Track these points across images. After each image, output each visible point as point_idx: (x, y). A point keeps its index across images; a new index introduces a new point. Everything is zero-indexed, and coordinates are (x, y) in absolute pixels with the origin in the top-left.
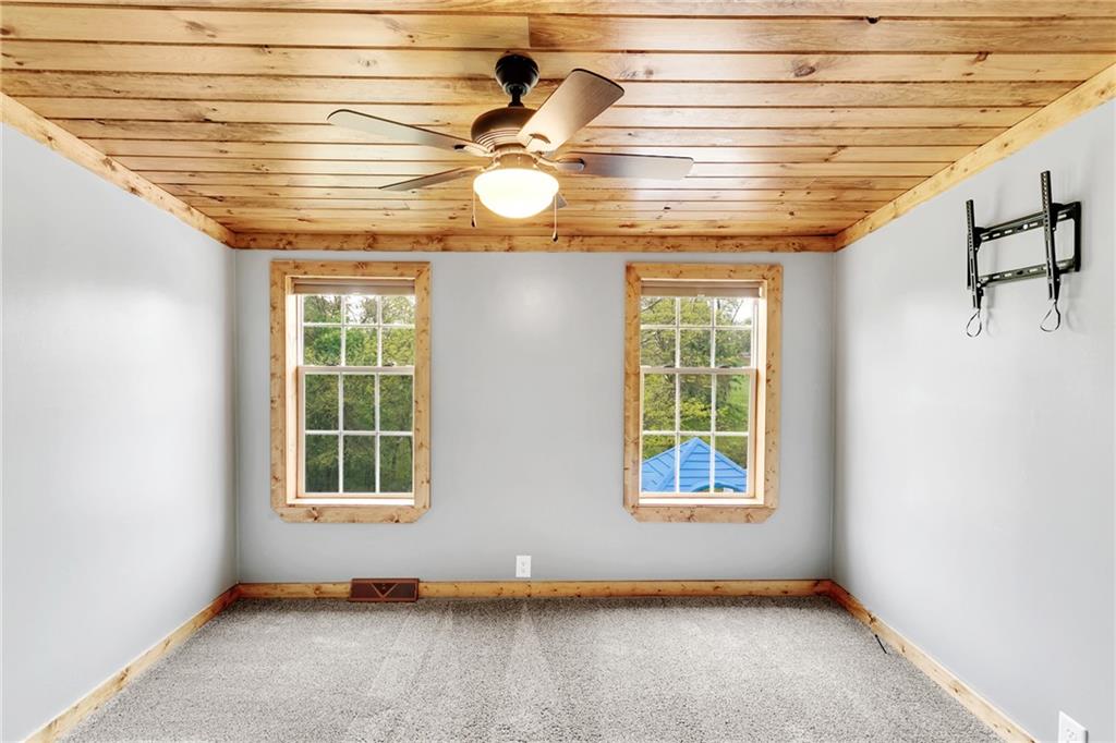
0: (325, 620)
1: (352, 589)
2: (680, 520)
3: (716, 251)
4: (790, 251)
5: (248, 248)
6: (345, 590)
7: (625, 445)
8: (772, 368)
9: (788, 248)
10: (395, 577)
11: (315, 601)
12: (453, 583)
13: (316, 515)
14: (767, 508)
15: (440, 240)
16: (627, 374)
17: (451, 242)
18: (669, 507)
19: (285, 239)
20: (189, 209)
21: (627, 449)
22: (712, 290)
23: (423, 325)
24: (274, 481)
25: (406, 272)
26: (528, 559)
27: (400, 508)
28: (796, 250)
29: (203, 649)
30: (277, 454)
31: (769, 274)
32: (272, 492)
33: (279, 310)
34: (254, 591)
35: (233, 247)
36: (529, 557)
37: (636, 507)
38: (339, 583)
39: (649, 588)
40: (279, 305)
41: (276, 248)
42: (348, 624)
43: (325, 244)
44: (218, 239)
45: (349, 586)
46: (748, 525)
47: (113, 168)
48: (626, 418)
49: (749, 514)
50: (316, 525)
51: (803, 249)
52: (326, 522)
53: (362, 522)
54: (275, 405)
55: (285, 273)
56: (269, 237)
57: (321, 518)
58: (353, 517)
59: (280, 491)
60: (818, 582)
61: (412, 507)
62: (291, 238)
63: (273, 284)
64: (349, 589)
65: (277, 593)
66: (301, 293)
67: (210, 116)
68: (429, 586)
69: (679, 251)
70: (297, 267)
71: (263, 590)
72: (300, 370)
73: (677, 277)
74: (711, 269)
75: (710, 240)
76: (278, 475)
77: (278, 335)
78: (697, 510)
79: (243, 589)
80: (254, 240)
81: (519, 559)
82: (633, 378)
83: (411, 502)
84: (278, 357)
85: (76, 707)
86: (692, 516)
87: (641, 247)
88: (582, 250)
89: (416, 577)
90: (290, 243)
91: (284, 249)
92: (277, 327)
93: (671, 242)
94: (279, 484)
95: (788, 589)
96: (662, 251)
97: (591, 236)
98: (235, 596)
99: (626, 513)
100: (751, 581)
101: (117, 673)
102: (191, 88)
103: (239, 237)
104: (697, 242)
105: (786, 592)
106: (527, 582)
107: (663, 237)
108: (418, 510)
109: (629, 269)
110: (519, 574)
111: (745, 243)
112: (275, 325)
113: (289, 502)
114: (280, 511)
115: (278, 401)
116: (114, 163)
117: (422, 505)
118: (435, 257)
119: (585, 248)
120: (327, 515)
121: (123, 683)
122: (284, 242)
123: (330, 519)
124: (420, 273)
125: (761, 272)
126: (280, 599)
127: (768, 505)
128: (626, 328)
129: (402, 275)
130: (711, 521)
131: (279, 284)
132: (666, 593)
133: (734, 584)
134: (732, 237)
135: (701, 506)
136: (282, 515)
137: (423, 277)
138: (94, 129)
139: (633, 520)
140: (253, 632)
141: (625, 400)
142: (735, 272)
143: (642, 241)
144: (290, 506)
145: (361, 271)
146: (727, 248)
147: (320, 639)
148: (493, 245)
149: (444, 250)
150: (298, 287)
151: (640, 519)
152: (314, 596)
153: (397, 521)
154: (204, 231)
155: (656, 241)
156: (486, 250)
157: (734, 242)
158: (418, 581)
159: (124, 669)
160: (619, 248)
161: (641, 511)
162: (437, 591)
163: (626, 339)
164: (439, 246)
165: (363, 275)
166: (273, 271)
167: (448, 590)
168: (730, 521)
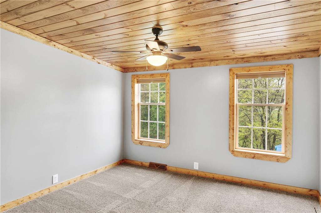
0: (141, 170)
1: (150, 165)
2: (250, 158)
3: (264, 61)
4: (296, 59)
5: (127, 72)
6: (148, 164)
7: (229, 130)
8: (288, 104)
9: (295, 58)
10: (160, 163)
11: (141, 166)
12: (175, 167)
13: (141, 143)
14: (286, 158)
15: (172, 66)
16: (230, 106)
17: (175, 66)
18: (245, 153)
19: (135, 69)
20: (112, 65)
21: (230, 131)
22: (265, 75)
23: (168, 91)
24: (132, 133)
25: (163, 76)
26: (197, 164)
27: (162, 144)
28: (300, 58)
29: (112, 171)
30: (133, 126)
31: (287, 68)
32: (132, 136)
33: (133, 88)
34: (127, 161)
35: (123, 72)
36: (198, 163)
37: (233, 152)
38: (147, 163)
39: (238, 180)
40: (133, 87)
41: (133, 72)
42: (145, 172)
43: (143, 70)
44: (119, 71)
45: (149, 164)
46: (278, 163)
47: (95, 59)
48: (230, 121)
49: (278, 159)
50: (141, 145)
51: (302, 57)
52: (143, 145)
53: (152, 146)
54: (132, 113)
55: (135, 78)
56: (131, 69)
57: (143, 144)
58: (150, 145)
59: (133, 136)
60: (311, 190)
61: (165, 144)
62: (136, 69)
63: (132, 81)
64: (149, 165)
65: (133, 163)
66: (139, 83)
67: (106, 48)
68: (169, 167)
69: (249, 63)
70: (137, 76)
71: (130, 161)
72: (139, 104)
73: (248, 72)
74: (261, 68)
75: (261, 58)
76: (133, 132)
77: (133, 95)
78: (257, 155)
79: (125, 160)
80: (128, 70)
81: (195, 163)
82: (232, 107)
83: (165, 142)
84: (133, 100)
85: (87, 174)
86: (254, 157)
87: (235, 63)
88: (214, 65)
89: (166, 164)
90: (136, 70)
91: (134, 72)
92: (133, 92)
93: (246, 60)
94: (133, 134)
95: (296, 191)
96: (243, 63)
97: (217, 61)
98: (123, 162)
99: (230, 153)
100: (279, 184)
101: (95, 170)
102: (100, 44)
103: (125, 70)
104: (256, 59)
105: (295, 192)
106: (197, 171)
107: (243, 58)
108: (166, 145)
109: (230, 70)
110: (195, 168)
111: (276, 57)
112: (132, 92)
113: (135, 139)
114: (133, 141)
115: (133, 112)
116: (95, 58)
117: (167, 143)
118: (171, 71)
119: (215, 64)
120: (144, 143)
121: (96, 173)
122: (135, 70)
123: (145, 145)
124: (167, 76)
125: (283, 68)
126: (133, 164)
127: (287, 156)
128: (229, 90)
129: (162, 77)
130: (262, 159)
131: (133, 81)
132: (244, 183)
133: (271, 184)
134: (270, 56)
135: (258, 154)
136: (134, 142)
137: (168, 77)
138: (89, 53)
139: (232, 156)
140: (124, 169)
141: (230, 115)
142: (272, 68)
143: (235, 60)
144: (136, 140)
145: (152, 76)
146: (268, 60)
147: (137, 174)
148: (187, 66)
149: (173, 69)
150: (138, 82)
151: (235, 156)
152: (141, 165)
153: (161, 147)
154: (116, 69)
155: (240, 60)
156: (185, 68)
157: (271, 57)
158: (166, 165)
159: (96, 170)
160: (227, 64)
161: (235, 153)
162: (171, 169)
163: (229, 94)
164: (172, 68)
165: (152, 78)
166: (132, 78)
167: (174, 169)
168: (270, 160)
